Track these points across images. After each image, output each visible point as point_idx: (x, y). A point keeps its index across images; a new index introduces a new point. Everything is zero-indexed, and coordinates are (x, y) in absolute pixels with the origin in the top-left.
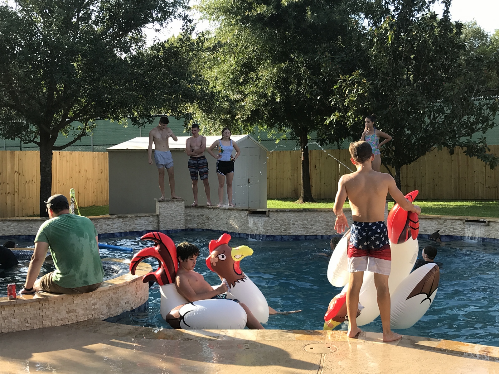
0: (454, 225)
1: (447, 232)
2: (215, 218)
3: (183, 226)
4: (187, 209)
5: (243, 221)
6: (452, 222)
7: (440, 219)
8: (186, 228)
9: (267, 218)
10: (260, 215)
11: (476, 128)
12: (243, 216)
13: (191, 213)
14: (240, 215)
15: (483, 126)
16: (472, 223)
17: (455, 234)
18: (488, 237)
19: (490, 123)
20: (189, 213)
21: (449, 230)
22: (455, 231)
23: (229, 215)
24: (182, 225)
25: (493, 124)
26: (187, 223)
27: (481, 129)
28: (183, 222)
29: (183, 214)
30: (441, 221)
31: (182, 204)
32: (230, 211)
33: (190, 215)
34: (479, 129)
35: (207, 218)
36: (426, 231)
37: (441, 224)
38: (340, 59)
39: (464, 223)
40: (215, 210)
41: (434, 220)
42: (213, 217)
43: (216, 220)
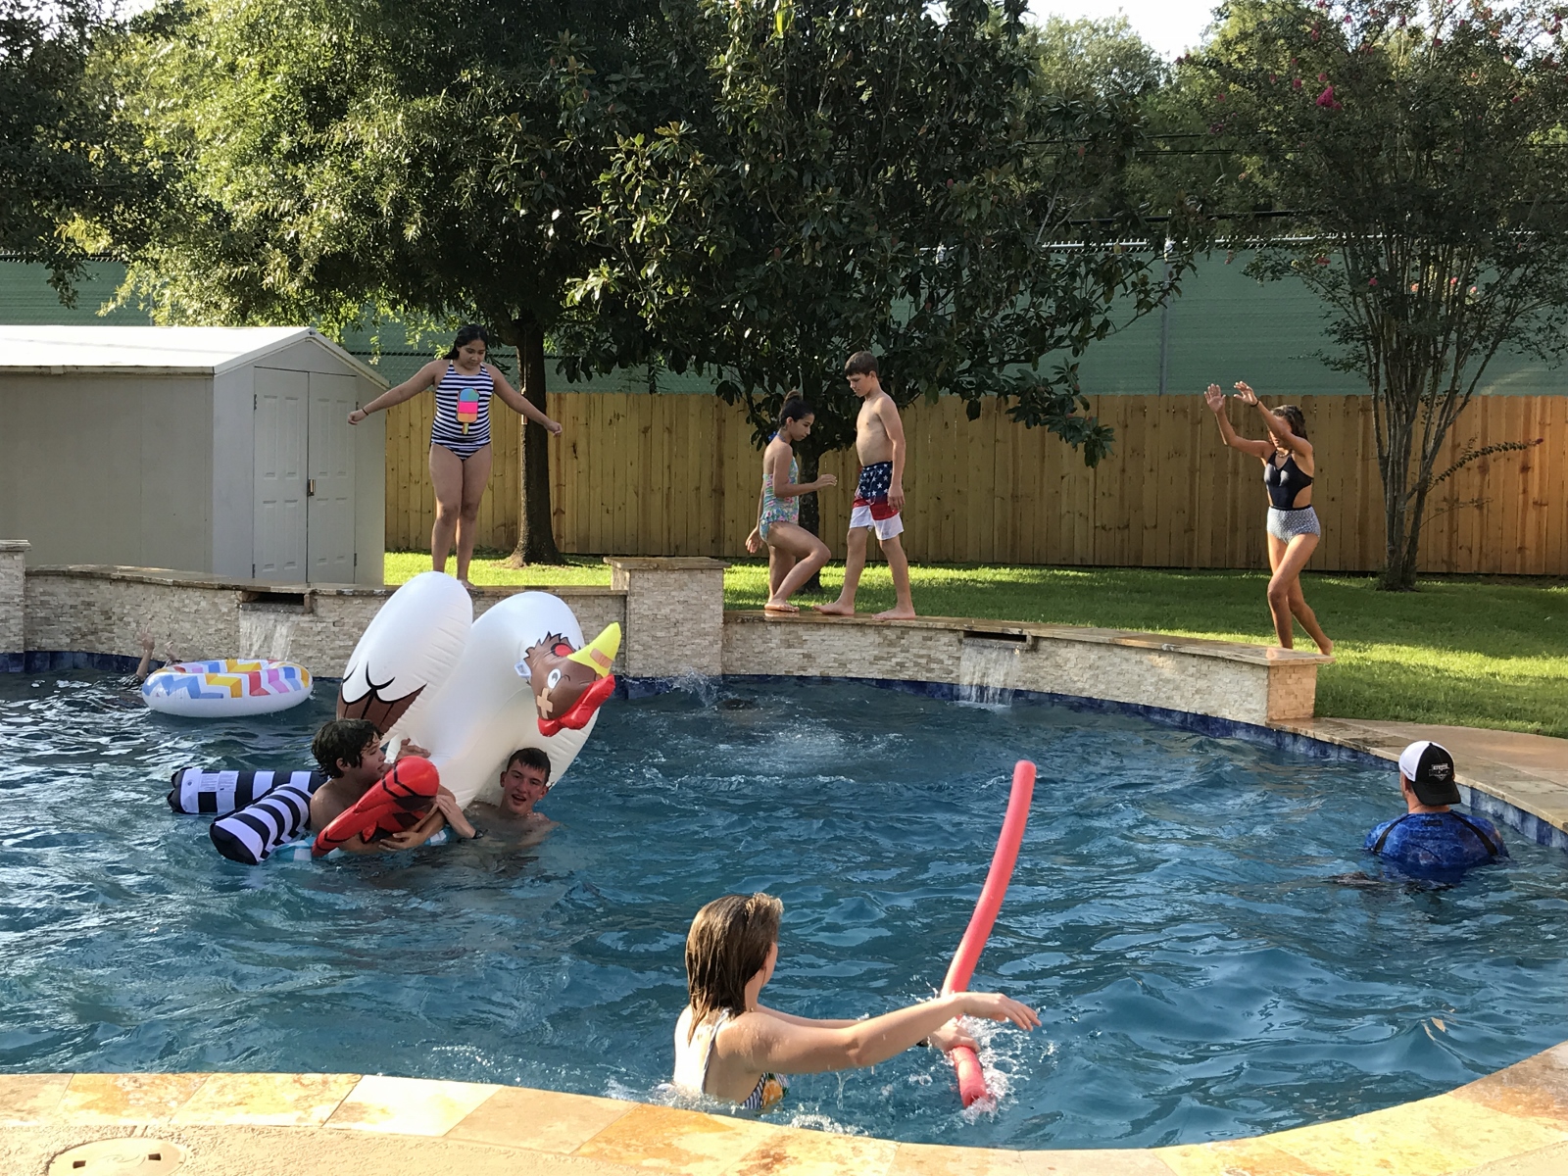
0: (930, 648)
1: (908, 669)
2: (133, 613)
3: (19, 640)
4: (35, 581)
5: (221, 626)
6: (925, 639)
7: (888, 627)
8: (31, 649)
9: (307, 618)
10: (281, 608)
11: (1051, 336)
12: (225, 610)
13: (51, 594)
14: (215, 604)
15: (1075, 333)
16: (987, 642)
17: (934, 677)
18: (1032, 687)
19: (1096, 321)
20: (42, 594)
21: (917, 664)
22: (933, 666)
23: (176, 605)
24: (16, 639)
25: (1106, 324)
26: (34, 632)
27: (1067, 342)
28: (16, 625)
29: (17, 600)
30: (891, 634)
31: (16, 565)
32: (180, 590)
33: (48, 602)
34: (1061, 339)
35: (107, 615)
36: (843, 665)
37: (891, 644)
38: (624, 88)
39: (960, 642)
40: (134, 586)
41: (870, 631)
42: (125, 611)
43: (137, 623)
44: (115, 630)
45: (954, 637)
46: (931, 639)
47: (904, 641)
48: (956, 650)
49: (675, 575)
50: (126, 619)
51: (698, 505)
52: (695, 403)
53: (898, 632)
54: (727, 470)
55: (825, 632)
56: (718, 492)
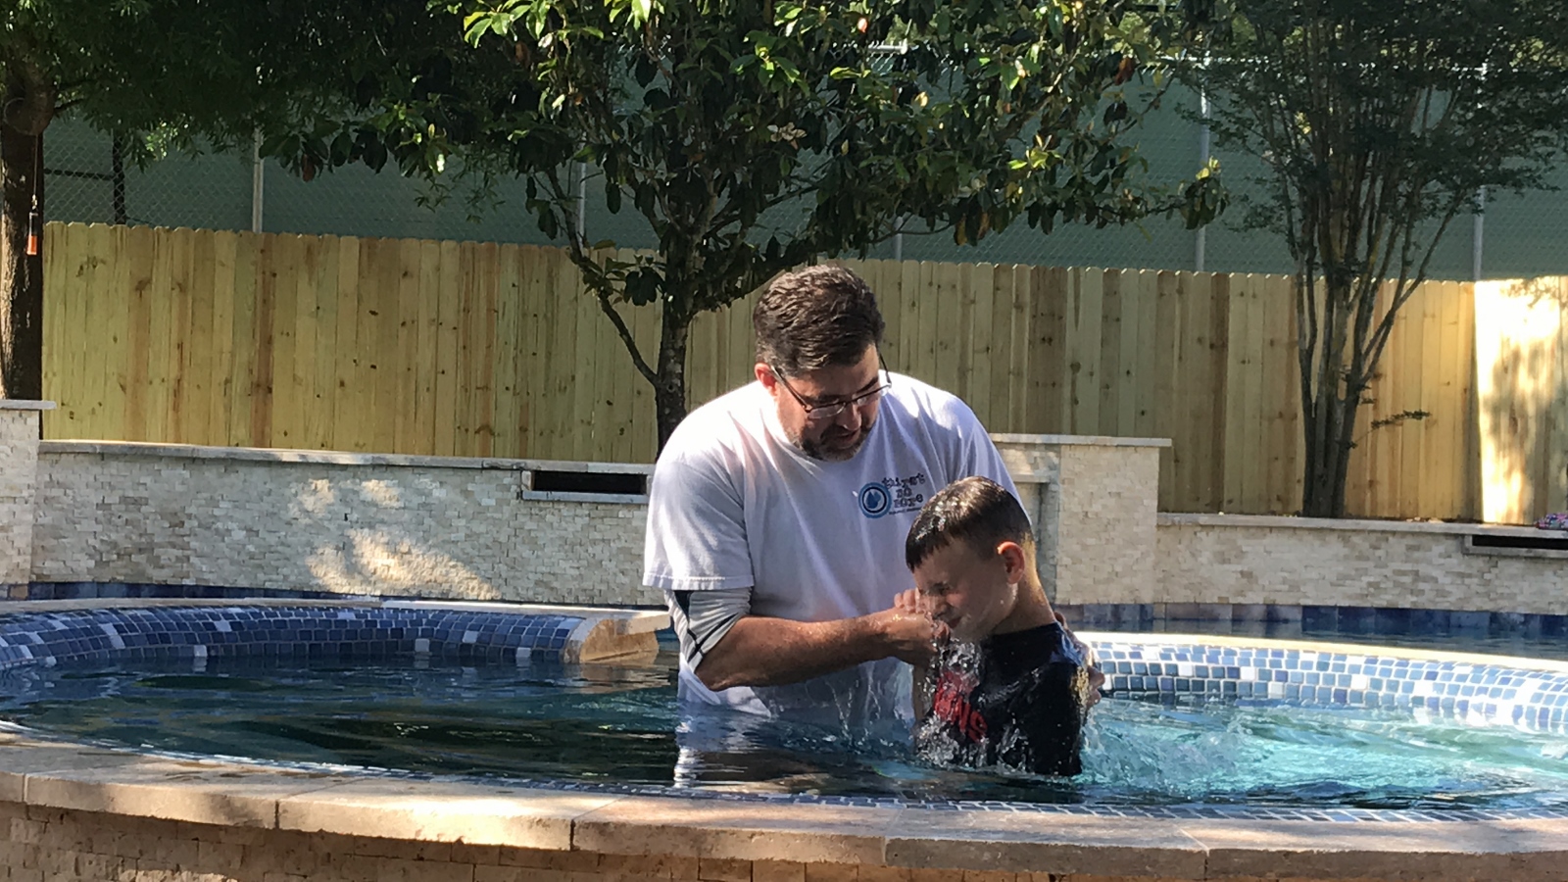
0: (1417, 561)
1: (1384, 591)
3: (25, 562)
4: (50, 464)
6: (1410, 548)
12: (493, 502)
14: (467, 494)
17: (1423, 603)
22: (1422, 586)
24: (17, 559)
28: (22, 536)
29: (25, 494)
30: (1362, 542)
35: (175, 519)
36: (1294, 587)
39: (1466, 553)
40: (243, 471)
41: (1332, 538)
42: (217, 512)
43: (249, 530)
44: (194, 544)
45: (1452, 544)
46: (1417, 548)
47: (1379, 553)
48: (1456, 562)
49: (1108, 455)
50: (219, 525)
51: (228, 409)
52: (225, 243)
53: (1373, 537)
54: (277, 353)
55: (1271, 540)
56: (263, 388)
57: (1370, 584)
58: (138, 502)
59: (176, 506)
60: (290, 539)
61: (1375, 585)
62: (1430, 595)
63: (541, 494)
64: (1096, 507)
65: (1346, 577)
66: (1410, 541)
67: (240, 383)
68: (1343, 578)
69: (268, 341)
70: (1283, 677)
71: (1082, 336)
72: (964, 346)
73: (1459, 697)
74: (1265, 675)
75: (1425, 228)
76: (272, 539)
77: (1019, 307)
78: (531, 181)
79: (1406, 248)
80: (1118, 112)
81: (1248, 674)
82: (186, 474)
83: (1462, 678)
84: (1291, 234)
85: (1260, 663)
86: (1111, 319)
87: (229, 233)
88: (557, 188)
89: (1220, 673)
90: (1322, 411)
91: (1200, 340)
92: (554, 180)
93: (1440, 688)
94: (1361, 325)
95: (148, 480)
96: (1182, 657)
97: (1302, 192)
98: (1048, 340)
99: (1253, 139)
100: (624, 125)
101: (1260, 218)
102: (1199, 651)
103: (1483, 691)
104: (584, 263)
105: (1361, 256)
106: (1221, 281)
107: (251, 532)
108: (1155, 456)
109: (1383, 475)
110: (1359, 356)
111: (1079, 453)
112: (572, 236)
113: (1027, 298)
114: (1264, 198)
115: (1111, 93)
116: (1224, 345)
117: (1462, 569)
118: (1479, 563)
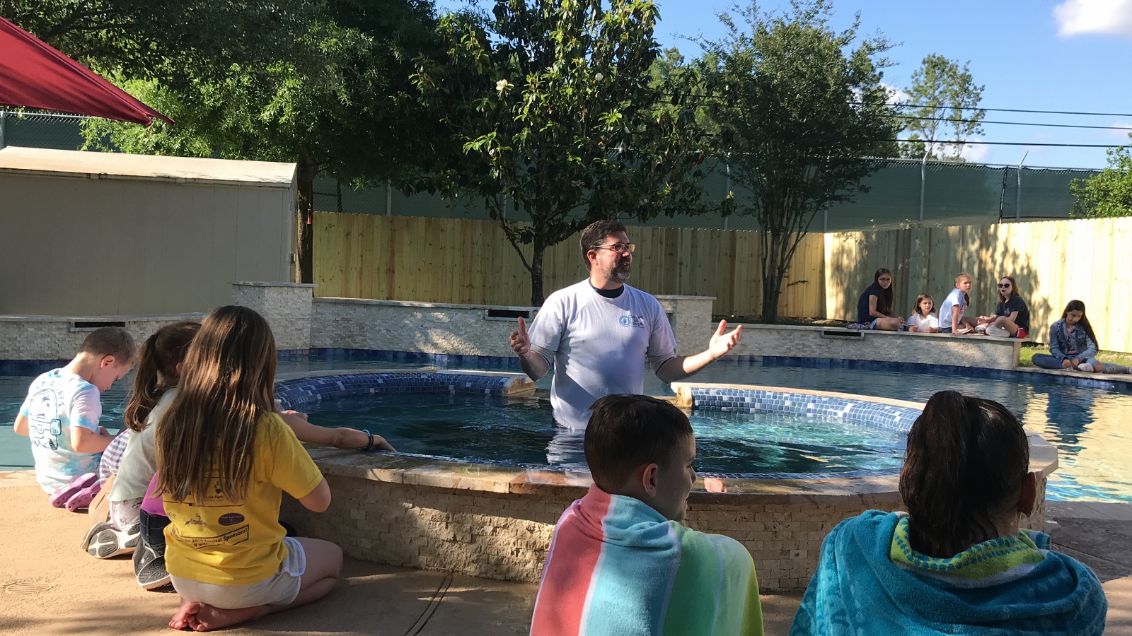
0: (804, 340)
1: (793, 351)
2: (383, 324)
3: (308, 341)
6: (802, 335)
7: (785, 329)
12: (472, 321)
14: (465, 318)
16: (837, 336)
17: (806, 355)
18: (861, 358)
21: (797, 348)
22: (805, 349)
24: (305, 341)
26: (313, 337)
28: (306, 332)
29: (309, 317)
30: (785, 334)
31: (308, 295)
33: (319, 318)
35: (361, 326)
36: (760, 349)
37: (785, 339)
39: (822, 337)
40: (385, 309)
41: (774, 332)
42: (376, 323)
43: (387, 330)
44: (368, 335)
45: (817, 334)
46: (805, 336)
47: (791, 337)
48: (818, 341)
49: (694, 303)
50: (377, 328)
51: (379, 278)
52: (377, 219)
53: (788, 332)
54: (396, 259)
55: (752, 333)
56: (391, 271)
57: (787, 349)
58: (348, 320)
59: (361, 321)
60: (402, 334)
61: (789, 349)
62: (808, 352)
63: (492, 318)
64: (690, 322)
65: (779, 346)
66: (801, 333)
67: (383, 269)
68: (777, 346)
69: (393, 254)
70: (760, 401)
71: (684, 253)
72: (642, 256)
73: (824, 409)
74: (754, 400)
75: (807, 216)
76: (396, 333)
77: (661, 242)
78: (487, 200)
79: (800, 222)
80: (698, 174)
81: (748, 400)
82: (365, 310)
83: (825, 402)
84: (759, 219)
85: (752, 396)
86: (694, 246)
87: (379, 216)
88: (496, 202)
89: (737, 399)
90: (769, 281)
91: (726, 254)
92: (495, 199)
93: (817, 406)
94: (784, 250)
95: (352, 312)
96: (724, 394)
97: (763, 202)
98: (671, 253)
99: (746, 182)
100: (520, 180)
101: (749, 211)
102: (730, 391)
103: (833, 407)
104: (506, 229)
105: (784, 224)
106: (734, 232)
107: (388, 331)
108: (711, 303)
109: (791, 302)
110: (783, 261)
111: (684, 303)
112: (502, 219)
113: (664, 239)
114: (750, 205)
115: (695, 168)
116: (735, 256)
117: (820, 343)
118: (827, 341)
